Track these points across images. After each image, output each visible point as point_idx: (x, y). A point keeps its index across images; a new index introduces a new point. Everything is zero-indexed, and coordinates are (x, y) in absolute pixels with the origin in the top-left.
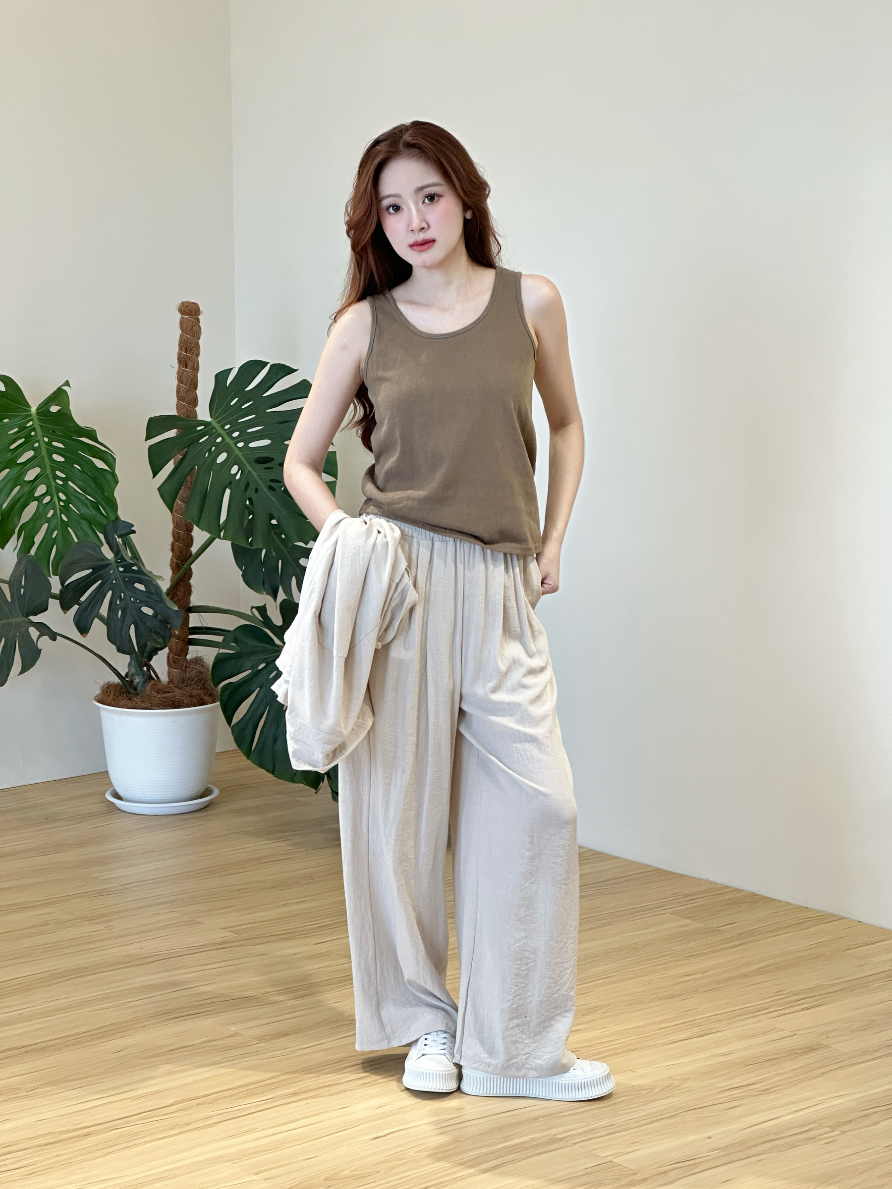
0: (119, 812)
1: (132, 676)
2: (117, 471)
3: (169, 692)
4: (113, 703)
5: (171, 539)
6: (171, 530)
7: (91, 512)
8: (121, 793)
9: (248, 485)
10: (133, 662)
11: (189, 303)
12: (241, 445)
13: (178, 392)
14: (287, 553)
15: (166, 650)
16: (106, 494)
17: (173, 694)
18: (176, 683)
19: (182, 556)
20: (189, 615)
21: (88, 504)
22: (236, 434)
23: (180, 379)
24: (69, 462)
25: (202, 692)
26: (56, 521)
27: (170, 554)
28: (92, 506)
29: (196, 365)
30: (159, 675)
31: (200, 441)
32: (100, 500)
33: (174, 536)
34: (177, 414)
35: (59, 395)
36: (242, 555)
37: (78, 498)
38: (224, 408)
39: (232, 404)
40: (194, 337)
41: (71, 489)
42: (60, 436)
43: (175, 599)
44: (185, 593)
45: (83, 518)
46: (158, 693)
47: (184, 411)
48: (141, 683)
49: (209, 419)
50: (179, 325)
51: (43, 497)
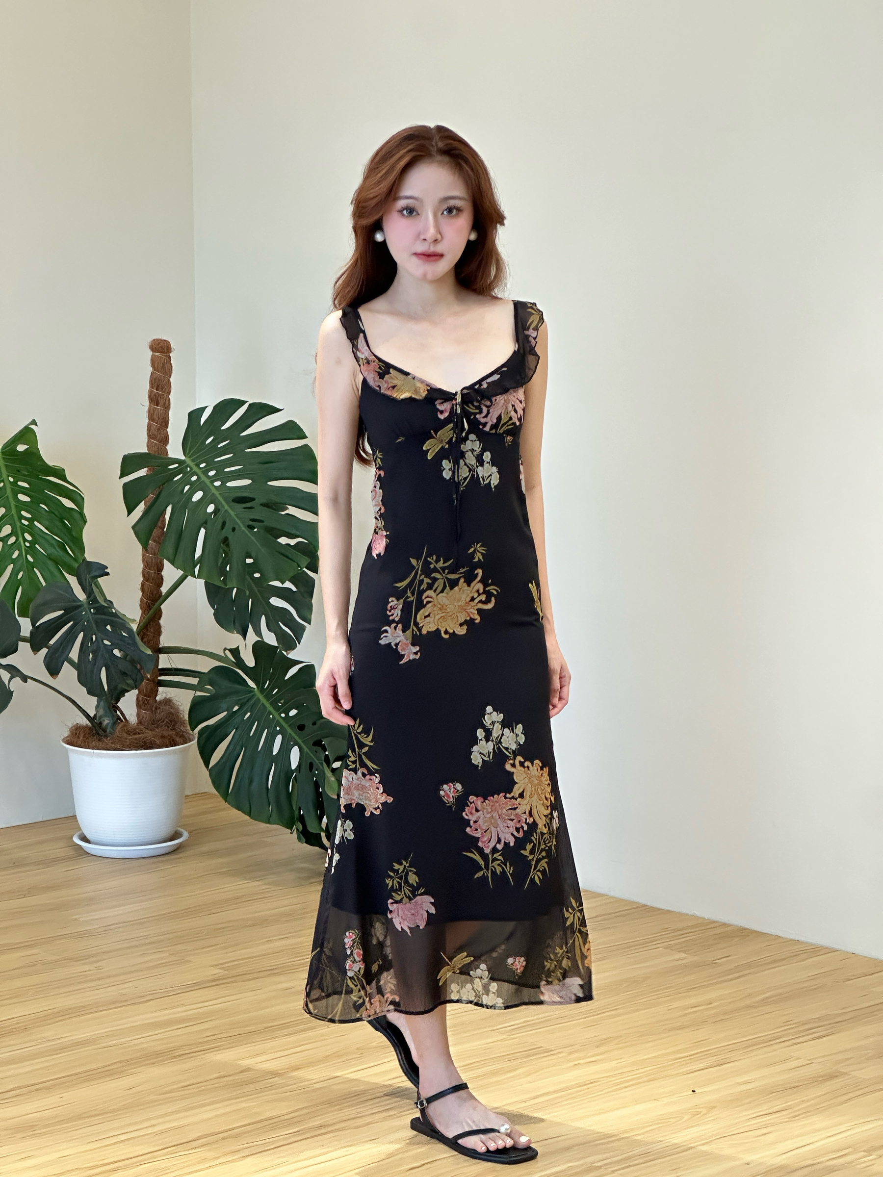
0: (87, 855)
1: (100, 718)
2: (85, 511)
3: (139, 734)
4: (83, 744)
5: (141, 579)
6: (141, 570)
7: (57, 552)
8: (89, 837)
9: (224, 524)
10: (102, 703)
11: (161, 340)
12: (217, 484)
13: (149, 430)
14: (258, 594)
15: (135, 692)
16: (74, 534)
17: (143, 735)
18: (146, 724)
19: (152, 594)
20: (158, 657)
21: (55, 544)
22: (212, 473)
23: (151, 417)
24: (35, 501)
25: (174, 733)
26: (21, 561)
27: (141, 594)
28: (59, 546)
29: (167, 403)
30: (127, 717)
31: (175, 479)
32: (66, 539)
33: (144, 576)
34: (147, 451)
35: (27, 434)
36: (214, 593)
37: (44, 538)
38: (198, 448)
39: (207, 442)
40: (165, 373)
41: (37, 528)
42: (25, 475)
43: (144, 640)
44: (155, 634)
45: (50, 559)
46: (129, 734)
47: (155, 449)
48: (110, 725)
49: (183, 457)
50: (149, 363)
51: (7, 539)
